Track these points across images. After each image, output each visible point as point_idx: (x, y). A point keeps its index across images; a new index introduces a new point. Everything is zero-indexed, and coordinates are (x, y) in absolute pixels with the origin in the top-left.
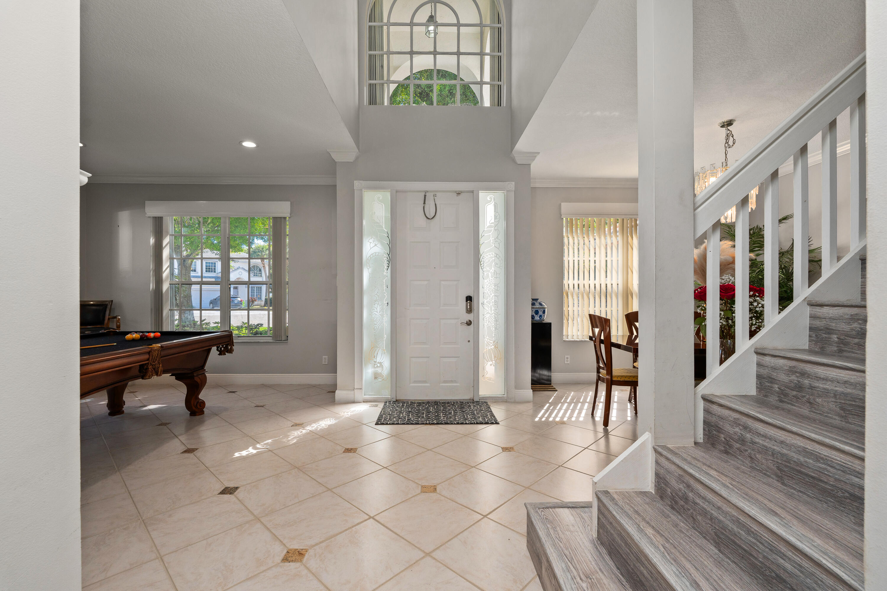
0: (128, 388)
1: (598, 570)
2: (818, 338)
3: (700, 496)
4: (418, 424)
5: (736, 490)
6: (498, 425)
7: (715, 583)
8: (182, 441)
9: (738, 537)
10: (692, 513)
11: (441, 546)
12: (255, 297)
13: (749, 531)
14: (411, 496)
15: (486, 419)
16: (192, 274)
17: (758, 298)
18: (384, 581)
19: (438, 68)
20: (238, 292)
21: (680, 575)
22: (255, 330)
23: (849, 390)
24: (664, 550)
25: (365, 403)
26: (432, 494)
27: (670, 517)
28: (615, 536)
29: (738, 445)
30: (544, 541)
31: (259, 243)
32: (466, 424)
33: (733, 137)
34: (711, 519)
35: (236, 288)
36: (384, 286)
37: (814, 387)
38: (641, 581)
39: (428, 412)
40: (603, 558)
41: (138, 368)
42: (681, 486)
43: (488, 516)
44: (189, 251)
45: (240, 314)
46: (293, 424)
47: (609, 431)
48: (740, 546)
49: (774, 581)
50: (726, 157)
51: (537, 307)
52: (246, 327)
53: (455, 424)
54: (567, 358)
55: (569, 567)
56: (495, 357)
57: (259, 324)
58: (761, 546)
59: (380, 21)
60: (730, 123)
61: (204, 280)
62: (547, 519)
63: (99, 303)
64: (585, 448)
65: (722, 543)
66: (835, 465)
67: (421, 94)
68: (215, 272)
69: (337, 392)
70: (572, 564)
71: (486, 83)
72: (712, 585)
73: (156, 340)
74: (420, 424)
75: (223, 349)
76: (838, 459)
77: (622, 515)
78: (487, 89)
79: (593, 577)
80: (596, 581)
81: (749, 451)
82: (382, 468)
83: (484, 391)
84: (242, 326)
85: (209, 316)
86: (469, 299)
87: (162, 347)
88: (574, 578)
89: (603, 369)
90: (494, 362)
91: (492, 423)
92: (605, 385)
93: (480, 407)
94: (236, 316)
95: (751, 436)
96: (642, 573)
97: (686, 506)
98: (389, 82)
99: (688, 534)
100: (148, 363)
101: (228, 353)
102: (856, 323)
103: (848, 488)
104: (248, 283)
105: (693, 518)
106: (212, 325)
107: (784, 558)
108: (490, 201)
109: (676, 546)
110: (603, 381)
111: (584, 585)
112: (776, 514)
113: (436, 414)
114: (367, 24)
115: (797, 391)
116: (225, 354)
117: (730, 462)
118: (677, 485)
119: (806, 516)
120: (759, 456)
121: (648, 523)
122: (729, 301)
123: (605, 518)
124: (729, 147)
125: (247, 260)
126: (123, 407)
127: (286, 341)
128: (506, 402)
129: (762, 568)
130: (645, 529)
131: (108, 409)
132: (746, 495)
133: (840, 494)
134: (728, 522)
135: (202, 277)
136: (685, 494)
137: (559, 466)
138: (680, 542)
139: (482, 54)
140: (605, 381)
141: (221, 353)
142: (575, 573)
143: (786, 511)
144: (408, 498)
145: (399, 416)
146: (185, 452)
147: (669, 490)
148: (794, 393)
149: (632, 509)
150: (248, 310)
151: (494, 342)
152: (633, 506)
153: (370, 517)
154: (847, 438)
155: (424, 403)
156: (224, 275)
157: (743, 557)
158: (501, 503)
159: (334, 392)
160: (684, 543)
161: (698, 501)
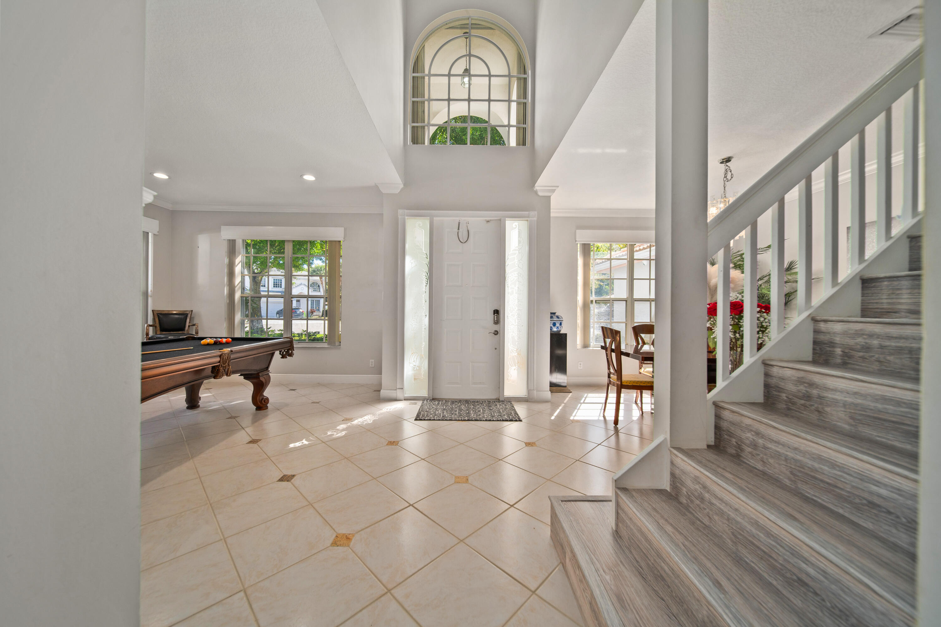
0: (205, 385)
1: (620, 563)
2: (822, 351)
3: (717, 497)
4: (452, 420)
5: (753, 493)
6: (521, 422)
7: (736, 583)
8: (248, 433)
9: (756, 538)
10: (708, 513)
11: (473, 533)
12: (314, 308)
13: (769, 534)
14: (446, 486)
15: (511, 417)
16: (262, 289)
17: (765, 314)
18: (423, 566)
19: (471, 115)
20: (300, 304)
21: (701, 574)
22: (313, 337)
23: (859, 401)
24: (684, 548)
25: (405, 401)
26: (464, 485)
27: (687, 515)
28: (635, 531)
29: (750, 450)
30: (568, 534)
31: (318, 263)
32: (493, 420)
33: (731, 172)
34: (728, 519)
35: (298, 301)
36: (423, 300)
37: (823, 397)
38: (661, 576)
39: (461, 410)
40: (623, 551)
41: (210, 370)
42: (697, 487)
43: (514, 506)
44: (259, 269)
45: (300, 323)
46: (343, 418)
47: (619, 429)
48: (758, 548)
49: (796, 584)
50: (725, 190)
51: (555, 319)
52: (305, 334)
53: (483, 421)
54: (580, 364)
55: (593, 560)
56: (518, 363)
57: (316, 332)
58: (781, 549)
59: (422, 72)
60: (728, 160)
61: (270, 293)
62: (569, 511)
63: (181, 313)
64: (599, 445)
65: (740, 543)
66: (852, 473)
67: (455, 137)
68: (281, 287)
69: (382, 391)
70: (595, 556)
71: (513, 126)
72: (733, 584)
73: (227, 344)
74: (453, 420)
75: (285, 353)
76: (855, 467)
77: (642, 512)
78: (513, 131)
79: (615, 569)
80: (618, 574)
81: (761, 455)
82: (421, 459)
83: (508, 392)
84: (302, 334)
85: (274, 324)
86: (496, 312)
87: (231, 351)
88: (597, 570)
89: (614, 374)
90: (517, 367)
91: (516, 421)
92: (615, 388)
93: (505, 406)
94: (297, 325)
95: (763, 441)
96: (662, 568)
97: (702, 506)
98: (429, 125)
99: (705, 532)
100: (220, 365)
101: (289, 356)
102: (861, 338)
103: (866, 495)
104: (308, 297)
105: (709, 517)
106: (277, 332)
107: (807, 563)
108: (515, 228)
109: (695, 544)
110: (614, 385)
111: (608, 578)
112: (795, 519)
113: (467, 412)
114: (411, 75)
115: (805, 400)
116: (287, 358)
117: (742, 465)
118: (693, 485)
119: (824, 522)
120: (771, 461)
121: (666, 520)
122: (736, 316)
123: (625, 513)
124: (727, 181)
125: (307, 277)
126: (199, 402)
127: (339, 347)
128: (527, 401)
129: (782, 570)
130: (664, 526)
131: (187, 403)
132: (764, 498)
133: (857, 501)
134: (746, 524)
135: (268, 291)
136: (702, 494)
137: (577, 460)
138: (698, 540)
139: (509, 101)
140: (616, 385)
141: (283, 357)
142: (599, 566)
143: (805, 516)
144: (443, 488)
145: (435, 413)
146: (250, 442)
147: (685, 489)
148: (802, 402)
149: (650, 507)
150: (307, 319)
151: (517, 350)
152: (651, 503)
153: (410, 505)
154: (861, 447)
155: (456, 402)
156: (287, 290)
157: (762, 558)
158: (526, 494)
159: (380, 391)
160: (702, 542)
161: (714, 501)
